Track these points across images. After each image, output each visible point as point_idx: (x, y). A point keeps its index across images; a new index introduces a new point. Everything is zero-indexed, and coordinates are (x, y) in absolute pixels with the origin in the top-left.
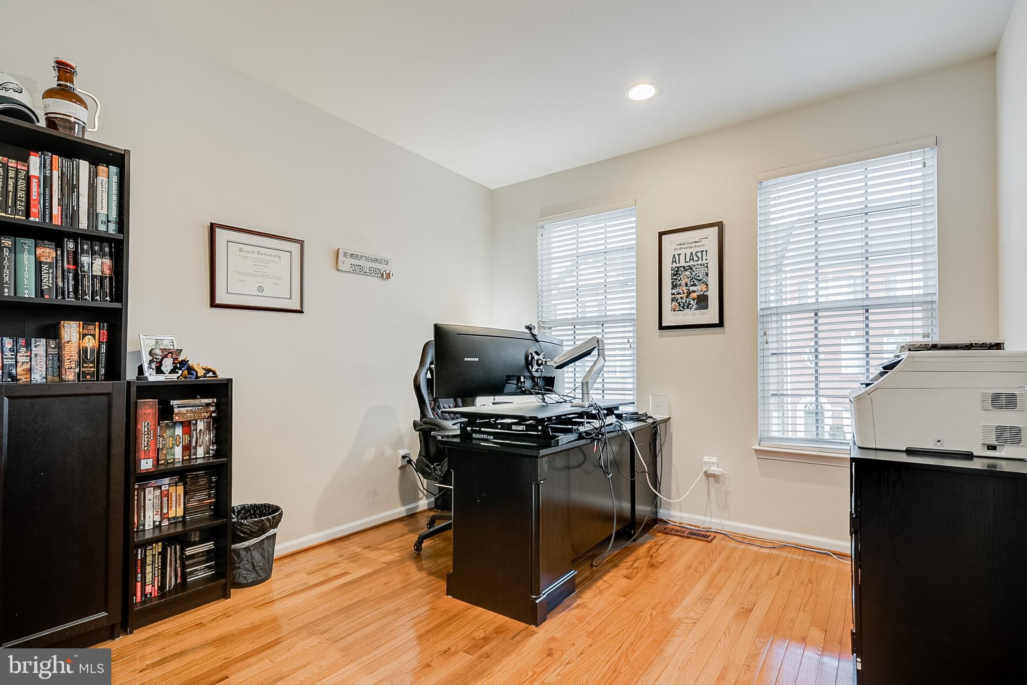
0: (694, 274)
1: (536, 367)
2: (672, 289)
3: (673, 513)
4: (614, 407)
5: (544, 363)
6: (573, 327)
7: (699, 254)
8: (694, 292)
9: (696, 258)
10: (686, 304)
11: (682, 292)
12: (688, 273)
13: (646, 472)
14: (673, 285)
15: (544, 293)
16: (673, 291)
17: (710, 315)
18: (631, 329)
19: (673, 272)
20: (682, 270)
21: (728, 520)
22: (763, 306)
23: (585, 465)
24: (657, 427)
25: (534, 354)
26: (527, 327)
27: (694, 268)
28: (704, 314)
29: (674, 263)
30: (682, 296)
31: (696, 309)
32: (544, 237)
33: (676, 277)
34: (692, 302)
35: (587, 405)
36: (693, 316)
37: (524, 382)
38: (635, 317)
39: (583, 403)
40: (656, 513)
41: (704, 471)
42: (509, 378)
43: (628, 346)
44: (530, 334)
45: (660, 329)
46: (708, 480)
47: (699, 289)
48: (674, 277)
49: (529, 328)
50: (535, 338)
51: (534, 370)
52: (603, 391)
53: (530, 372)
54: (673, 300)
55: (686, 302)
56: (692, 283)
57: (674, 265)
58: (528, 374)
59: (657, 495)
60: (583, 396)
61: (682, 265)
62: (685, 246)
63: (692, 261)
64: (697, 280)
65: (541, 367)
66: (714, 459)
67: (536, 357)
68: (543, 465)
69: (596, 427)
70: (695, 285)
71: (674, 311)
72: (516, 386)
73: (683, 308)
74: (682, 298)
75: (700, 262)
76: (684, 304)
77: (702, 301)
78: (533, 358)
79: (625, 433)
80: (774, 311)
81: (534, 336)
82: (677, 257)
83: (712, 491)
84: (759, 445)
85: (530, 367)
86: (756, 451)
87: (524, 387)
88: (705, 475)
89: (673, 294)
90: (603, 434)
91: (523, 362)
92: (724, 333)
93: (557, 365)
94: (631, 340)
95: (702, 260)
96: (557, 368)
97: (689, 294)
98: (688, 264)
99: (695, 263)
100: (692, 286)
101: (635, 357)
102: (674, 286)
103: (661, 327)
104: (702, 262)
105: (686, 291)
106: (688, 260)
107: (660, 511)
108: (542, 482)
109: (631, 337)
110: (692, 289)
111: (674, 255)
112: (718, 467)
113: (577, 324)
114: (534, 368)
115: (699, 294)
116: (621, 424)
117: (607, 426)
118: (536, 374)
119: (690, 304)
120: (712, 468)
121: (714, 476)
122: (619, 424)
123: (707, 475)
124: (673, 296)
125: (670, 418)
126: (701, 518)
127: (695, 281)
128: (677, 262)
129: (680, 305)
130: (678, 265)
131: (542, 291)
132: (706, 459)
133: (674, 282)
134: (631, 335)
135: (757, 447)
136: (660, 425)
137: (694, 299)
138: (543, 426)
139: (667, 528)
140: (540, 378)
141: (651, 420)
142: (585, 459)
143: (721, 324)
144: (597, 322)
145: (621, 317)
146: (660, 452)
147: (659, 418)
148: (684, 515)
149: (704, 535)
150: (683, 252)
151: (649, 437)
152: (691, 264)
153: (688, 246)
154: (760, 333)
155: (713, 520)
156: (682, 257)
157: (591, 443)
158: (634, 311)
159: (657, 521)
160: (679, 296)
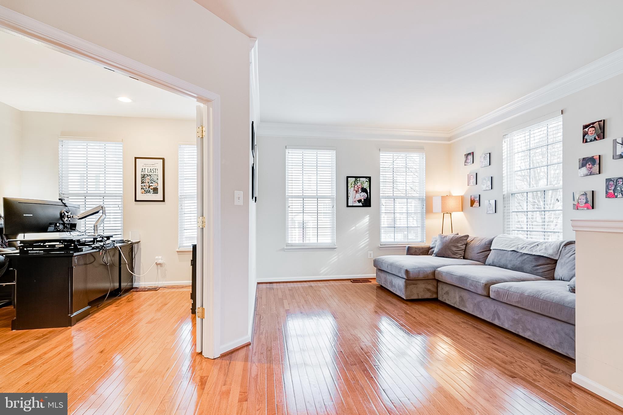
0: (152, 178)
1: (66, 219)
2: (142, 184)
3: (141, 283)
4: (110, 236)
5: (71, 217)
6: (84, 198)
7: (154, 170)
8: (152, 186)
9: (153, 172)
10: (148, 191)
11: (146, 186)
12: (149, 177)
13: (126, 264)
14: (142, 182)
15: (63, 178)
16: (142, 185)
17: (159, 197)
18: (120, 200)
19: (142, 176)
20: (146, 176)
21: (166, 281)
22: (181, 194)
23: (94, 263)
24: (133, 245)
25: (65, 213)
26: (60, 199)
27: (152, 176)
28: (156, 196)
29: (142, 172)
30: (146, 187)
31: (153, 193)
32: (63, 146)
33: (143, 179)
34: (151, 190)
35: (96, 235)
36: (151, 196)
37: (59, 226)
38: (122, 195)
39: (95, 234)
40: (132, 285)
41: (155, 263)
42: (51, 224)
43: (118, 209)
44: (62, 203)
45: (135, 201)
46: (157, 266)
47: (154, 185)
48: (142, 178)
49: (61, 200)
50: (65, 205)
51: (65, 220)
52: (103, 230)
53: (63, 221)
54: (142, 189)
55: (148, 190)
56: (151, 182)
57: (142, 173)
58: (62, 222)
59: (132, 274)
60: (94, 231)
61: (146, 174)
62: (148, 165)
63: (151, 172)
64: (153, 181)
65: (70, 219)
66: (160, 257)
67: (66, 214)
68: (75, 260)
69: (101, 245)
70: (152, 183)
71: (142, 193)
72: (54, 228)
73: (147, 192)
74: (146, 188)
75: (154, 173)
76: (147, 191)
77: (155, 190)
78: (64, 214)
79: (116, 247)
80: (185, 197)
81: (65, 204)
82: (144, 170)
83: (159, 270)
84: (179, 249)
85: (63, 219)
86: (177, 251)
87: (59, 228)
88: (156, 265)
89: (142, 186)
90: (105, 247)
91: (59, 216)
92: (165, 204)
93: (79, 218)
94: (120, 206)
95: (155, 172)
96: (79, 219)
97: (149, 187)
98: (149, 174)
99: (152, 173)
100: (151, 183)
101: (122, 214)
103: (136, 201)
104: (156, 174)
105: (148, 185)
106: (149, 172)
107: (134, 284)
108: (74, 267)
109: (120, 204)
110: (151, 184)
111: (142, 169)
112: (162, 260)
113: (87, 196)
114: (65, 219)
115: (154, 187)
116: (114, 243)
117: (107, 244)
118: (66, 222)
119: (150, 191)
120: (159, 261)
121: (160, 264)
122: (113, 244)
123: (157, 264)
124: (142, 187)
125: (140, 241)
126: (154, 283)
127: (152, 181)
128: (144, 171)
129: (145, 191)
130: (144, 173)
131: (62, 177)
132: (157, 257)
133: (142, 180)
134: (120, 203)
135: (178, 250)
136: (135, 245)
137: (152, 189)
138: (74, 244)
139: (137, 289)
140: (68, 224)
141: (130, 242)
142: (95, 260)
143: (164, 201)
144: (100, 196)
145: (114, 195)
146: (135, 257)
147: (134, 241)
148: (146, 283)
149: (155, 289)
150: (147, 168)
151: (128, 249)
152: (151, 173)
153: (149, 165)
154: (179, 205)
155: (160, 283)
156: (146, 170)
157: (99, 251)
158: (122, 192)
159: (132, 288)
160: (145, 187)
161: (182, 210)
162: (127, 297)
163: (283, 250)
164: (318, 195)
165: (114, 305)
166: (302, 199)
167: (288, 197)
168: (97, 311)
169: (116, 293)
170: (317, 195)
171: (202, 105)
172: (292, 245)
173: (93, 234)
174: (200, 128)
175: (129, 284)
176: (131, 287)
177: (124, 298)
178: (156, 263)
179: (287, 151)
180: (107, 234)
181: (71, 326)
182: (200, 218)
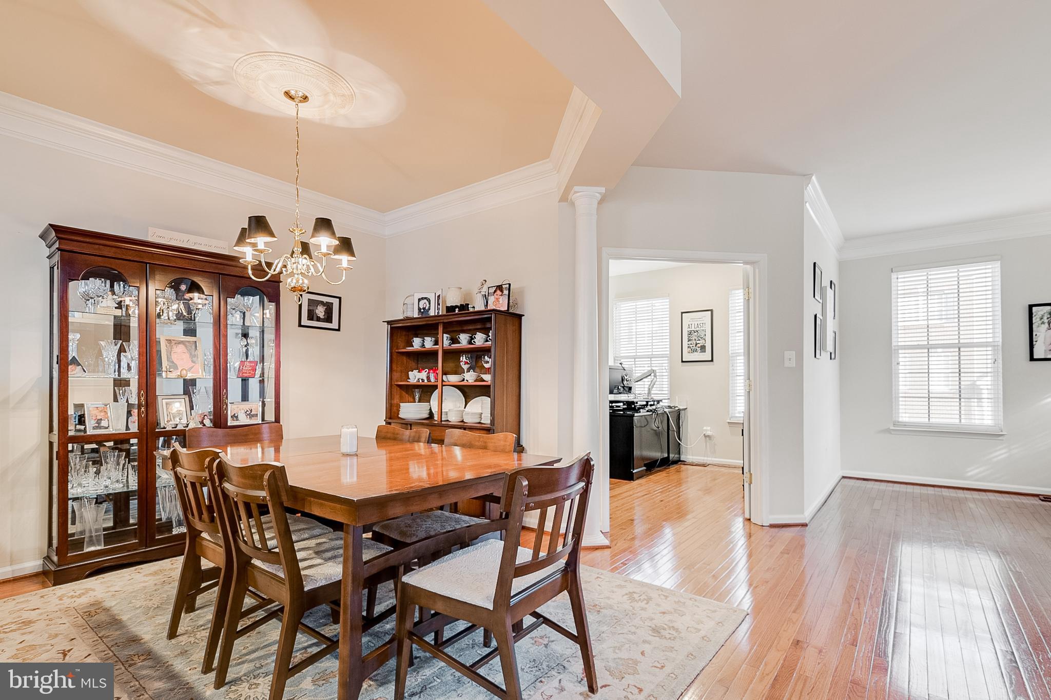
0: (699, 334)
1: (626, 382)
3: (689, 457)
4: (660, 401)
5: (629, 380)
7: (701, 325)
8: (699, 344)
9: (700, 327)
10: (695, 350)
11: (693, 344)
12: (696, 334)
13: (674, 430)
16: (689, 343)
17: (707, 356)
18: (667, 361)
19: (688, 333)
20: (693, 332)
21: (716, 458)
22: (732, 352)
27: (698, 331)
28: (703, 355)
31: (700, 352)
32: (617, 309)
34: (698, 349)
35: (650, 398)
36: (698, 356)
37: (620, 388)
38: (669, 355)
40: (680, 458)
42: (614, 387)
43: (665, 371)
44: (622, 367)
46: (706, 439)
47: (701, 342)
48: (689, 336)
49: (621, 364)
50: (625, 369)
53: (623, 384)
54: (688, 347)
57: (689, 329)
59: (680, 443)
60: (648, 395)
61: (693, 330)
65: (628, 382)
66: (709, 428)
67: (626, 377)
68: (635, 421)
69: (653, 408)
70: (699, 340)
71: (689, 353)
72: (617, 391)
74: (693, 346)
75: (702, 329)
77: (703, 349)
78: (624, 377)
79: (665, 412)
80: (737, 355)
83: (708, 444)
84: (730, 420)
85: (623, 381)
86: (728, 423)
87: (621, 390)
90: (656, 411)
91: (620, 379)
92: (713, 365)
93: (635, 381)
94: (668, 367)
97: (696, 344)
98: (696, 329)
101: (669, 377)
102: (689, 340)
103: (682, 361)
105: (695, 343)
106: (696, 327)
107: (682, 456)
110: (698, 342)
111: (689, 324)
112: (711, 432)
115: (701, 344)
116: (663, 408)
117: (658, 408)
118: (625, 385)
120: (708, 432)
121: (708, 436)
124: (689, 345)
125: (687, 408)
126: (703, 458)
127: (700, 338)
128: (691, 327)
129: (692, 350)
130: (691, 329)
131: (616, 340)
132: (705, 428)
133: (689, 338)
134: (667, 365)
136: (682, 411)
137: (699, 347)
138: (634, 405)
139: (684, 463)
140: (627, 387)
141: (677, 408)
142: (647, 424)
143: (712, 361)
144: (648, 358)
145: (661, 356)
146: (682, 425)
147: (681, 407)
148: (694, 457)
149: (704, 465)
150: (693, 323)
151: (676, 415)
152: (698, 329)
153: (696, 320)
154: (731, 365)
155: (709, 459)
156: (693, 325)
157: (652, 414)
158: (668, 353)
159: (680, 461)
160: (691, 345)
161: (734, 372)
162: (675, 467)
163: (888, 431)
164: (961, 342)
165: (664, 472)
166: (926, 351)
167: (896, 348)
168: (651, 474)
169: (666, 463)
170: (959, 343)
171: (748, 266)
172: (905, 424)
173: (647, 397)
174: (747, 289)
175: (677, 456)
176: (678, 459)
177: (672, 469)
178: (704, 435)
179: (894, 276)
180: (656, 398)
181: (633, 480)
182: (747, 381)
